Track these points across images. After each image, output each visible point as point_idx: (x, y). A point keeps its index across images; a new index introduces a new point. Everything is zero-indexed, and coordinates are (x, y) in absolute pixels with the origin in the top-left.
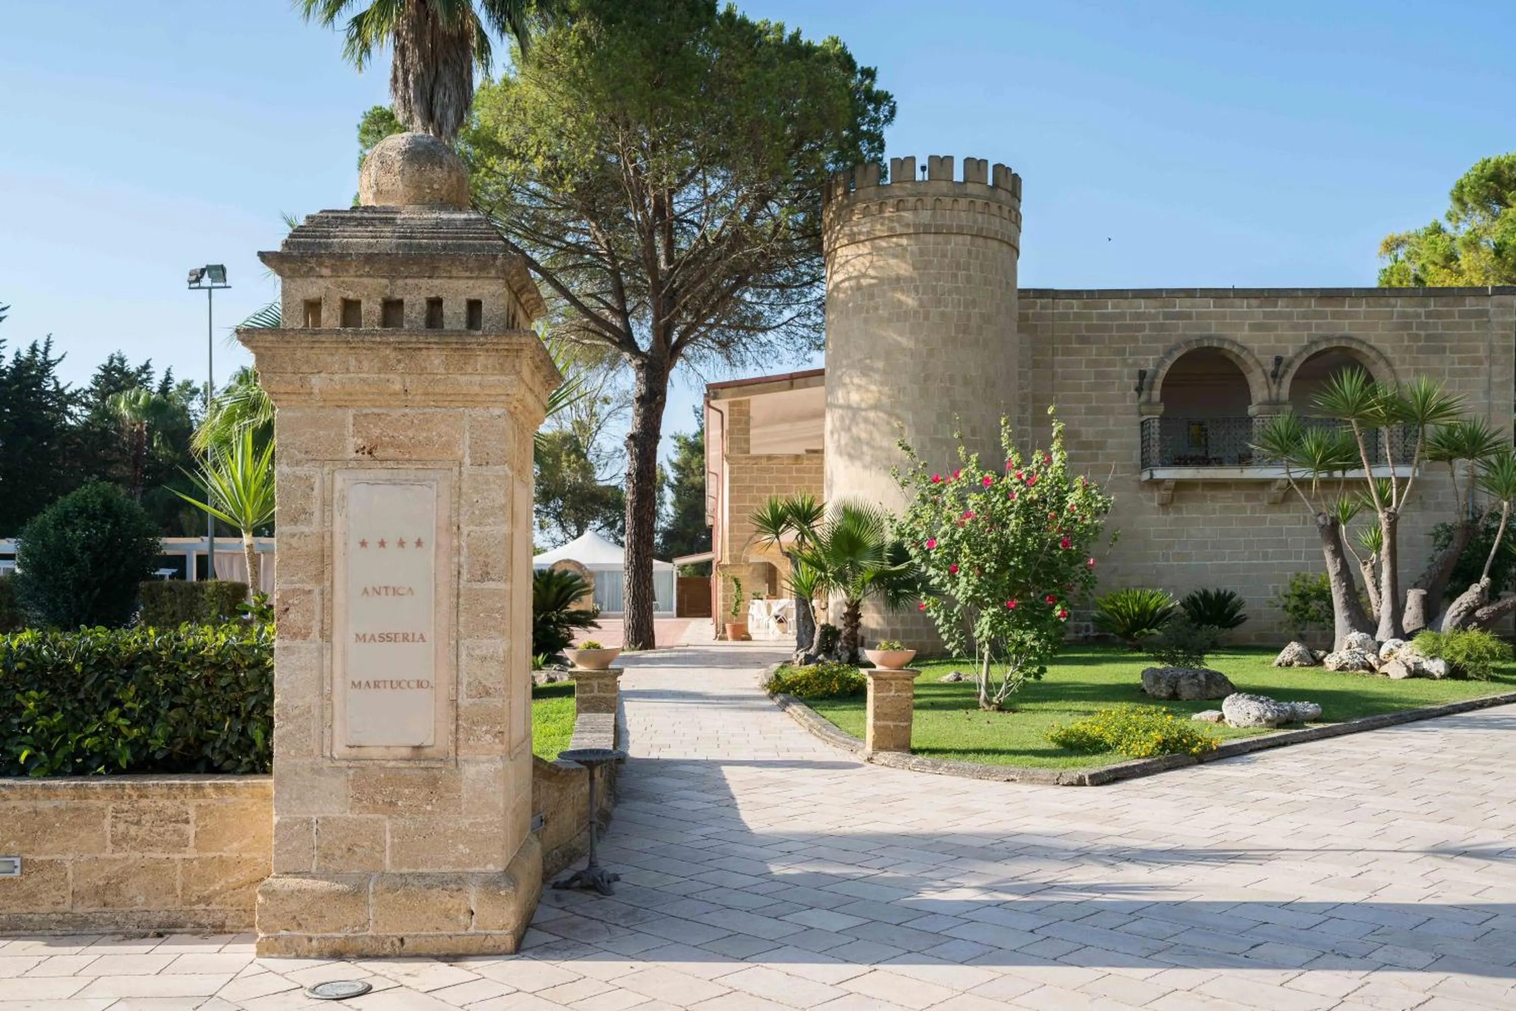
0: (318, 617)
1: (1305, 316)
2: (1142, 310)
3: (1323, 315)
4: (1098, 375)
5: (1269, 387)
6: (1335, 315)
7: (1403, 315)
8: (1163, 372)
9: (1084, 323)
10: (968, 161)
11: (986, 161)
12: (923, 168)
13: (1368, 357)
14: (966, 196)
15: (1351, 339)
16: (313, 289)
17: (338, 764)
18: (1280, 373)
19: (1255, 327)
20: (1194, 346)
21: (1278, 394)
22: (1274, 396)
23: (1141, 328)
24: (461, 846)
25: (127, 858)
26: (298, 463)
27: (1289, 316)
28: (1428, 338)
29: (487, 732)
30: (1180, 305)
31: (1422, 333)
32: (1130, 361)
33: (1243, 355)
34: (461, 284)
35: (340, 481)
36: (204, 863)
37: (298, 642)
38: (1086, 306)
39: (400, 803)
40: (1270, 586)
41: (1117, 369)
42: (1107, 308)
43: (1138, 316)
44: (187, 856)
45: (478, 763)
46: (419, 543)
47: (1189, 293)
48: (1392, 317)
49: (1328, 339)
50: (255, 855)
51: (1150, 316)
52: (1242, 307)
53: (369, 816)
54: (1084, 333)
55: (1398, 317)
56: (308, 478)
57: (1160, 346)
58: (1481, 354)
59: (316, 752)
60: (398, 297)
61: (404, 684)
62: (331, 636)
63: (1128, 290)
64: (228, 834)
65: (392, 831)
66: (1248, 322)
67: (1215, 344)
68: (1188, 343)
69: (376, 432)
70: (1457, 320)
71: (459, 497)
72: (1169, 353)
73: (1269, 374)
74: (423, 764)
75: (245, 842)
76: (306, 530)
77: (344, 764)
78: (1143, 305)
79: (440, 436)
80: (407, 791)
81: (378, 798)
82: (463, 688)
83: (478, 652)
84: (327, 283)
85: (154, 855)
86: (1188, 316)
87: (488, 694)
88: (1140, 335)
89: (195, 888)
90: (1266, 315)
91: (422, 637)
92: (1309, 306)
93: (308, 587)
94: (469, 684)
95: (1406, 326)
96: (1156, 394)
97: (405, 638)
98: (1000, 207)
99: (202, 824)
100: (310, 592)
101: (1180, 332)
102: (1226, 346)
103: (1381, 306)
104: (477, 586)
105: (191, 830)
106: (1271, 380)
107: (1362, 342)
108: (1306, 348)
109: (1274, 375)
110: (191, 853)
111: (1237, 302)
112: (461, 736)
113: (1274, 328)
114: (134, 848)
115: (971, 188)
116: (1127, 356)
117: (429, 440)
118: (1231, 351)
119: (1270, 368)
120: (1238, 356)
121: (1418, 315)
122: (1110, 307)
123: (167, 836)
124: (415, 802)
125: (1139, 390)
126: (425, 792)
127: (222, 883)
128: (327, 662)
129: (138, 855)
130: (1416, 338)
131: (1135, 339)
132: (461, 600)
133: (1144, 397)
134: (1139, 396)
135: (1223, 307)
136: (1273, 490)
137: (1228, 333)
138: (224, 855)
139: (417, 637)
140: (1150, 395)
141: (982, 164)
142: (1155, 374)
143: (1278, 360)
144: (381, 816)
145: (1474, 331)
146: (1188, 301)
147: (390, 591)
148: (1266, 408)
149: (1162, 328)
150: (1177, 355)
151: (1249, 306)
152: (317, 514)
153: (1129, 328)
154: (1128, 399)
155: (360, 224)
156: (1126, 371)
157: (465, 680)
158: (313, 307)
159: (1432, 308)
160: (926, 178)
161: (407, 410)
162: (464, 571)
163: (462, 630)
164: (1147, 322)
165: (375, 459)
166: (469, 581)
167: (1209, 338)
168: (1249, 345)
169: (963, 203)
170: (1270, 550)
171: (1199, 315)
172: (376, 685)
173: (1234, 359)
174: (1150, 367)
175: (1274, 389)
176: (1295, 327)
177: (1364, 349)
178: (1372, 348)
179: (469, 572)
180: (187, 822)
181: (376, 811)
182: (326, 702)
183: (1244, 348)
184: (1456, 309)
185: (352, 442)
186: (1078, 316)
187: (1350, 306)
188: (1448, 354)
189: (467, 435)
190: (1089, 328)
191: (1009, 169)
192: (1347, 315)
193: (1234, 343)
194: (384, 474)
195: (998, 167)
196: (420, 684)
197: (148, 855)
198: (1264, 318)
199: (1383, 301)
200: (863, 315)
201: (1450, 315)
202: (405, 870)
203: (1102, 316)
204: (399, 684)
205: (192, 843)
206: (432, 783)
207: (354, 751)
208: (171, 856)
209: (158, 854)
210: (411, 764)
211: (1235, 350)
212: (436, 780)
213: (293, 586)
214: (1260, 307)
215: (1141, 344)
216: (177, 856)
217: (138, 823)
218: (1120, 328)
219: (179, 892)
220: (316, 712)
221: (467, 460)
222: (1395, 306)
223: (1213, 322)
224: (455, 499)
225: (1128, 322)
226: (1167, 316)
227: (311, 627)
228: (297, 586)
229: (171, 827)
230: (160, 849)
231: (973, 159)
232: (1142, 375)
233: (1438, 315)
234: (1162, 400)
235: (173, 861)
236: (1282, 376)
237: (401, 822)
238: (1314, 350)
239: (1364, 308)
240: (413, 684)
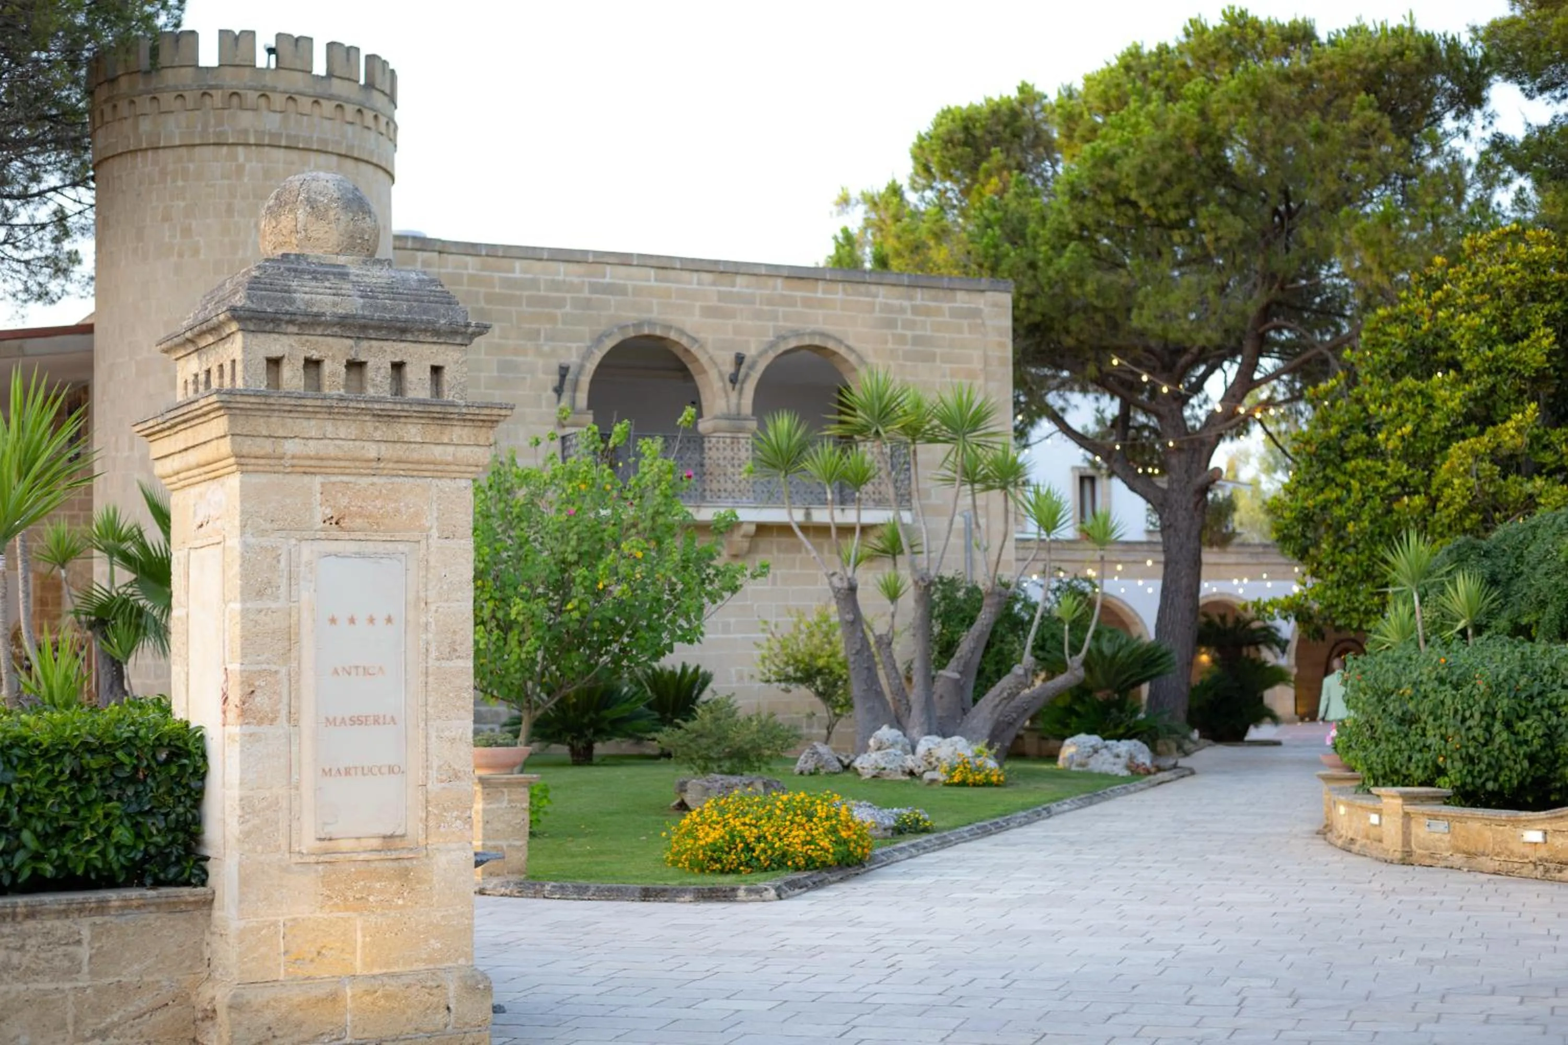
0: (285, 700)
1: (770, 301)
2: (561, 278)
3: (791, 302)
4: (505, 367)
5: (727, 396)
6: (807, 303)
7: (887, 308)
8: (591, 366)
9: (483, 290)
10: (331, 46)
11: (358, 49)
12: (271, 51)
13: (846, 361)
14: (330, 98)
15: (823, 335)
16: (276, 345)
17: (307, 859)
18: (741, 376)
19: (709, 312)
20: (631, 333)
21: (739, 405)
22: (733, 410)
23: (560, 303)
24: (432, 941)
25: (7, 992)
26: (263, 533)
27: (750, 300)
28: (917, 340)
29: (457, 818)
30: (612, 275)
31: (909, 333)
32: (546, 348)
33: (694, 349)
34: (426, 349)
35: (307, 551)
36: (99, 991)
37: (265, 728)
38: (484, 268)
39: (371, 899)
40: (733, 671)
41: (529, 359)
42: (513, 271)
43: (555, 285)
44: (80, 984)
45: (449, 851)
46: (389, 620)
47: (624, 260)
48: (872, 310)
49: (798, 334)
50: (158, 977)
51: (572, 287)
52: (690, 283)
53: (341, 914)
54: (482, 304)
55: (881, 311)
56: (274, 549)
57: (585, 329)
58: (977, 365)
59: (284, 847)
60: (362, 359)
61: (375, 770)
62: (297, 720)
63: (542, 249)
64: (128, 955)
65: (363, 929)
66: (698, 304)
67: (658, 332)
68: (623, 328)
69: (344, 502)
70: (947, 319)
71: (427, 569)
72: (599, 341)
73: (727, 377)
74: (394, 855)
75: (149, 962)
76: (274, 606)
77: (313, 859)
78: (562, 271)
79: (407, 506)
80: (378, 885)
81: (349, 894)
82: (433, 774)
83: (447, 733)
84: (292, 340)
85: (40, 986)
86: (620, 290)
87: (457, 777)
88: (559, 312)
89: (89, 1021)
90: (722, 297)
91: (393, 719)
92: (775, 288)
93: (274, 668)
94: (440, 767)
95: (890, 324)
96: (582, 398)
97: (376, 721)
98: (376, 117)
99: (97, 945)
100: (276, 672)
101: (612, 311)
102: (673, 336)
103: (860, 294)
104: (445, 664)
105: (84, 952)
106: (729, 386)
107: (840, 342)
108: (773, 345)
109: (734, 380)
110: (84, 980)
111: (686, 275)
112: (432, 823)
113: (731, 315)
114: (16, 979)
115: (338, 87)
116: (542, 341)
117: (397, 511)
118: (677, 343)
119: (729, 369)
120: (687, 351)
121: (902, 310)
122: (519, 270)
123: (56, 963)
124: (387, 897)
125: (559, 390)
126: (397, 884)
127: (121, 1012)
128: (294, 749)
129: (22, 987)
130: (901, 339)
131: (552, 319)
132: (431, 679)
133: (565, 402)
134: (559, 400)
135: (668, 281)
136: (737, 537)
137: (675, 318)
138: (124, 980)
139: (388, 719)
140: (573, 400)
141: (352, 52)
142: (581, 367)
143: (739, 359)
144: (353, 915)
145: (966, 335)
146: (623, 270)
147: (361, 670)
148: (724, 423)
149: (587, 304)
150: (609, 344)
151: (700, 283)
152: (283, 589)
153: (543, 302)
154: (544, 403)
155: (315, 278)
156: (540, 362)
157: (435, 763)
158: (274, 363)
159: (918, 302)
160: (273, 65)
161: (375, 479)
162: (432, 648)
163: (431, 711)
164: (568, 295)
165: (342, 529)
166: (438, 659)
167: (651, 323)
168: (701, 336)
169: (328, 107)
170: (732, 620)
171: (637, 291)
172: (348, 772)
173: (680, 354)
174: (573, 360)
175: (734, 396)
176: (758, 315)
177: (842, 351)
178: (849, 348)
179: (438, 648)
180: (79, 942)
181: (347, 909)
182: (293, 792)
183: (695, 340)
184: (946, 306)
185: (320, 512)
186: (473, 280)
187: (824, 292)
188: (938, 363)
189: (435, 506)
190: (490, 298)
191: (385, 63)
192: (821, 304)
193: (681, 332)
194: (352, 547)
195: (371, 58)
196: (391, 770)
197: (33, 986)
198: (720, 300)
199: (862, 288)
200: (174, 259)
201: (938, 312)
202: (376, 971)
203: (509, 283)
204: (370, 770)
205: (85, 969)
206: (404, 875)
207: (326, 843)
208: (61, 985)
209: (46, 984)
210: (382, 855)
211: (684, 341)
212: (407, 870)
213: (258, 668)
214: (714, 284)
215: (560, 326)
216: (67, 986)
217: (21, 948)
218: (532, 301)
219: (71, 1028)
220: (284, 804)
221: (435, 533)
222: (876, 296)
223: (655, 301)
224: (422, 573)
225: (542, 293)
226: (594, 288)
227: (278, 711)
228: (265, 666)
229: (60, 950)
230: (47, 979)
231: (341, 45)
232: (563, 371)
233: (927, 312)
234: (590, 406)
235: (63, 991)
236: (743, 382)
237: (372, 918)
238: (783, 348)
239: (840, 296)
240: (385, 770)
